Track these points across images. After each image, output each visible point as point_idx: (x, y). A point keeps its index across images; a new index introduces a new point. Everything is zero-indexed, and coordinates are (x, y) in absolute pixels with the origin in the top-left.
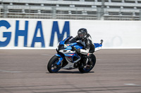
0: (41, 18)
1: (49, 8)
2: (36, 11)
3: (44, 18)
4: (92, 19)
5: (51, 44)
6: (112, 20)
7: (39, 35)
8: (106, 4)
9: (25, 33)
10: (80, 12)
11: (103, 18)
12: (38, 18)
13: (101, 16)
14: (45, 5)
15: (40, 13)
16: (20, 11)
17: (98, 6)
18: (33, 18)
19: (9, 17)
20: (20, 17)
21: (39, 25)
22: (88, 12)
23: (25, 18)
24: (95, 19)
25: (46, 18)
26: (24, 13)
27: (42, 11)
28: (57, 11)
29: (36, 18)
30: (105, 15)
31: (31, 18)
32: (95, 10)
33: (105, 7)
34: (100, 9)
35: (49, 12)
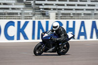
0: (84, 19)
1: (89, 12)
2: (80, 14)
3: (86, 19)
5: (91, 37)
7: (82, 31)
9: (73, 30)
12: (82, 19)
15: (83, 16)
16: (70, 14)
18: (78, 19)
19: (61, 19)
20: (69, 19)
21: (83, 24)
23: (73, 19)
25: (88, 19)
26: (72, 15)
27: (84, 14)
28: (95, 14)
29: (80, 19)
35: (89, 14)
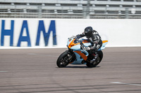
0: (27, 17)
1: (35, 7)
2: (22, 10)
3: (30, 17)
4: (78, 18)
5: (37, 43)
6: (97, 18)
7: (25, 34)
8: (92, 2)
9: (11, 33)
10: (66, 11)
11: (88, 17)
12: (24, 17)
13: (87, 14)
14: (31, 4)
15: (25, 12)
17: (84, 5)
18: (19, 17)
20: (5, 17)
21: (25, 24)
22: (74, 11)
23: (11, 17)
24: (81, 18)
25: (32, 17)
27: (28, 10)
28: (43, 11)
29: (22, 17)
30: (91, 13)
31: (17, 17)
32: (81, 9)
33: (91, 5)
34: (85, 8)
35: (35, 11)
